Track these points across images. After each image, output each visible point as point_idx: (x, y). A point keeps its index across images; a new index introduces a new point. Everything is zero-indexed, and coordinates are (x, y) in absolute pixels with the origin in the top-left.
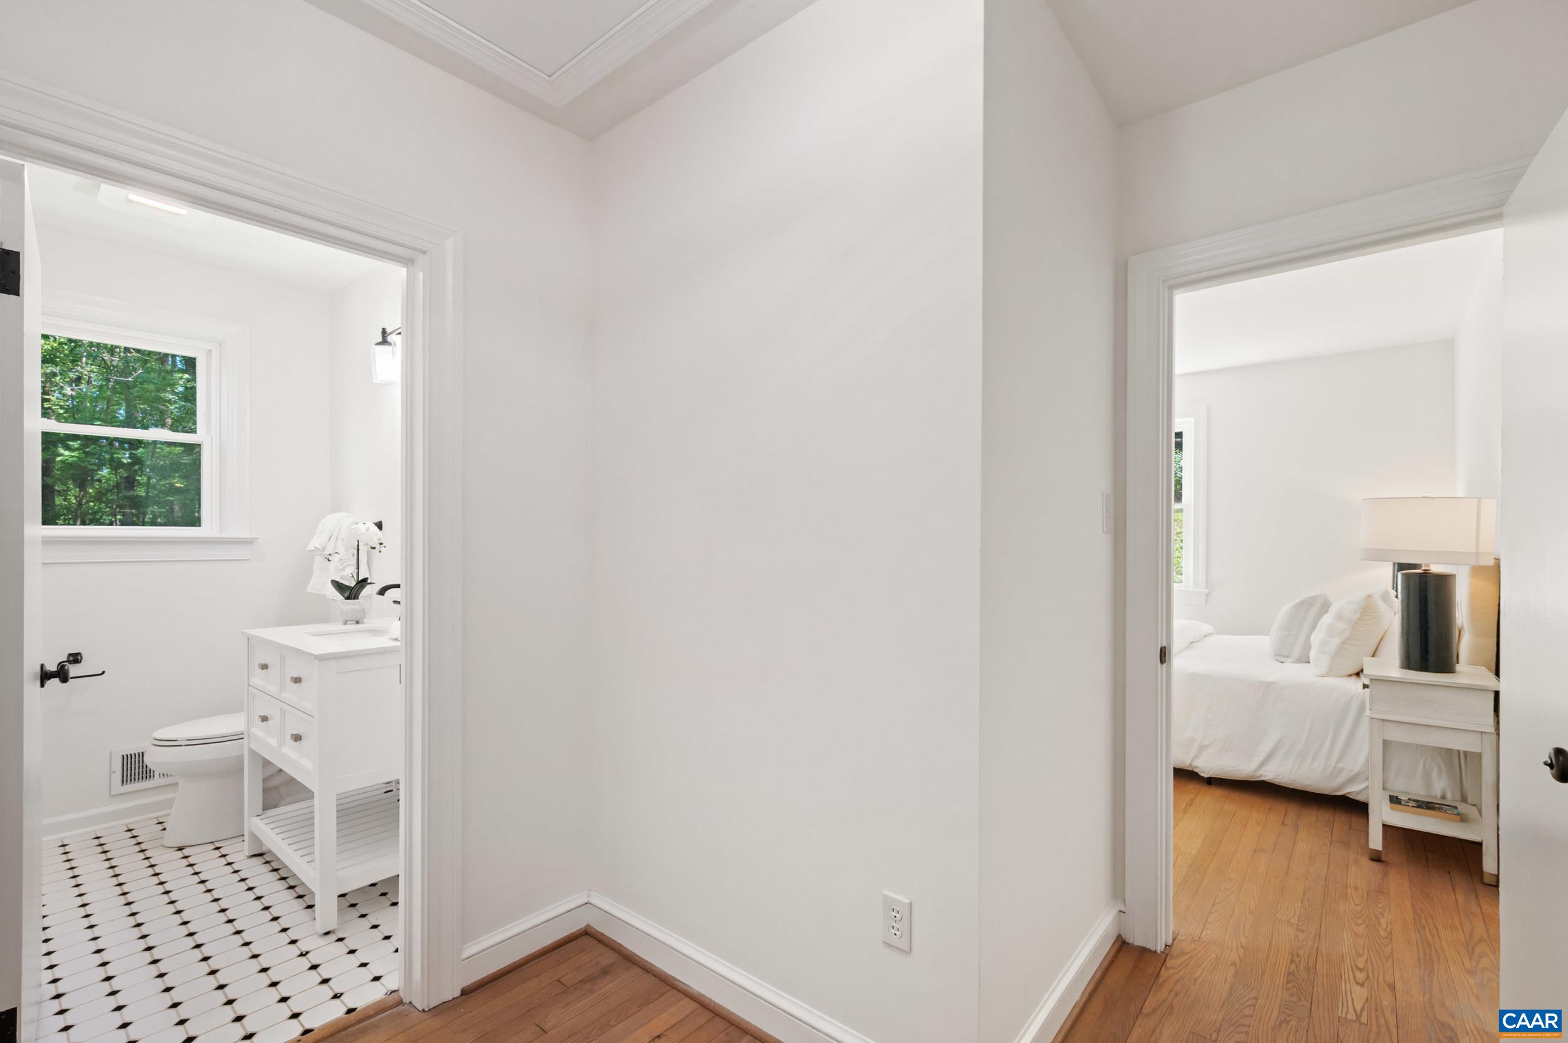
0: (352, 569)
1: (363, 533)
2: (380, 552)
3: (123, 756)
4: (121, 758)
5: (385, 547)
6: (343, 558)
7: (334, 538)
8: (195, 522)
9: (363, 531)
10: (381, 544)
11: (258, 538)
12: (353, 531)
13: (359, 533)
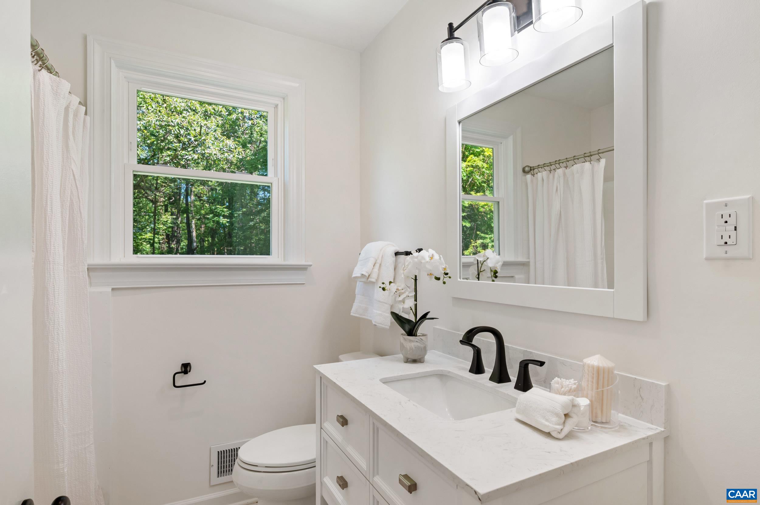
0: (410, 303)
1: (427, 262)
2: (444, 283)
3: (219, 452)
4: (217, 453)
5: (450, 277)
6: (400, 288)
7: (377, 266)
8: (265, 250)
9: (428, 259)
10: (447, 274)
11: (311, 266)
12: (416, 260)
13: (423, 261)
